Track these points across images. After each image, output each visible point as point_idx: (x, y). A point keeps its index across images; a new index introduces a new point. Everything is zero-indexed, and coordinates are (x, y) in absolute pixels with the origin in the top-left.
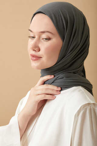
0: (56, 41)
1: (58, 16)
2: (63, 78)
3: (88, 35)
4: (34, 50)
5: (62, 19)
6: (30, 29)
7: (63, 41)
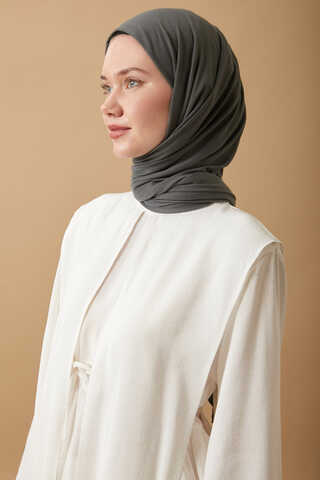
0: (156, 86)
1: (157, 36)
2: (191, 183)
3: (234, 73)
4: (110, 114)
5: (165, 44)
6: (103, 74)
7: (172, 85)
